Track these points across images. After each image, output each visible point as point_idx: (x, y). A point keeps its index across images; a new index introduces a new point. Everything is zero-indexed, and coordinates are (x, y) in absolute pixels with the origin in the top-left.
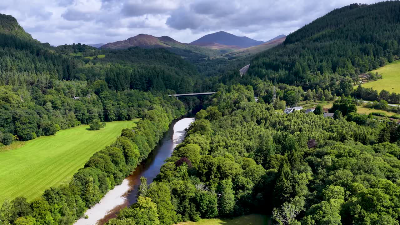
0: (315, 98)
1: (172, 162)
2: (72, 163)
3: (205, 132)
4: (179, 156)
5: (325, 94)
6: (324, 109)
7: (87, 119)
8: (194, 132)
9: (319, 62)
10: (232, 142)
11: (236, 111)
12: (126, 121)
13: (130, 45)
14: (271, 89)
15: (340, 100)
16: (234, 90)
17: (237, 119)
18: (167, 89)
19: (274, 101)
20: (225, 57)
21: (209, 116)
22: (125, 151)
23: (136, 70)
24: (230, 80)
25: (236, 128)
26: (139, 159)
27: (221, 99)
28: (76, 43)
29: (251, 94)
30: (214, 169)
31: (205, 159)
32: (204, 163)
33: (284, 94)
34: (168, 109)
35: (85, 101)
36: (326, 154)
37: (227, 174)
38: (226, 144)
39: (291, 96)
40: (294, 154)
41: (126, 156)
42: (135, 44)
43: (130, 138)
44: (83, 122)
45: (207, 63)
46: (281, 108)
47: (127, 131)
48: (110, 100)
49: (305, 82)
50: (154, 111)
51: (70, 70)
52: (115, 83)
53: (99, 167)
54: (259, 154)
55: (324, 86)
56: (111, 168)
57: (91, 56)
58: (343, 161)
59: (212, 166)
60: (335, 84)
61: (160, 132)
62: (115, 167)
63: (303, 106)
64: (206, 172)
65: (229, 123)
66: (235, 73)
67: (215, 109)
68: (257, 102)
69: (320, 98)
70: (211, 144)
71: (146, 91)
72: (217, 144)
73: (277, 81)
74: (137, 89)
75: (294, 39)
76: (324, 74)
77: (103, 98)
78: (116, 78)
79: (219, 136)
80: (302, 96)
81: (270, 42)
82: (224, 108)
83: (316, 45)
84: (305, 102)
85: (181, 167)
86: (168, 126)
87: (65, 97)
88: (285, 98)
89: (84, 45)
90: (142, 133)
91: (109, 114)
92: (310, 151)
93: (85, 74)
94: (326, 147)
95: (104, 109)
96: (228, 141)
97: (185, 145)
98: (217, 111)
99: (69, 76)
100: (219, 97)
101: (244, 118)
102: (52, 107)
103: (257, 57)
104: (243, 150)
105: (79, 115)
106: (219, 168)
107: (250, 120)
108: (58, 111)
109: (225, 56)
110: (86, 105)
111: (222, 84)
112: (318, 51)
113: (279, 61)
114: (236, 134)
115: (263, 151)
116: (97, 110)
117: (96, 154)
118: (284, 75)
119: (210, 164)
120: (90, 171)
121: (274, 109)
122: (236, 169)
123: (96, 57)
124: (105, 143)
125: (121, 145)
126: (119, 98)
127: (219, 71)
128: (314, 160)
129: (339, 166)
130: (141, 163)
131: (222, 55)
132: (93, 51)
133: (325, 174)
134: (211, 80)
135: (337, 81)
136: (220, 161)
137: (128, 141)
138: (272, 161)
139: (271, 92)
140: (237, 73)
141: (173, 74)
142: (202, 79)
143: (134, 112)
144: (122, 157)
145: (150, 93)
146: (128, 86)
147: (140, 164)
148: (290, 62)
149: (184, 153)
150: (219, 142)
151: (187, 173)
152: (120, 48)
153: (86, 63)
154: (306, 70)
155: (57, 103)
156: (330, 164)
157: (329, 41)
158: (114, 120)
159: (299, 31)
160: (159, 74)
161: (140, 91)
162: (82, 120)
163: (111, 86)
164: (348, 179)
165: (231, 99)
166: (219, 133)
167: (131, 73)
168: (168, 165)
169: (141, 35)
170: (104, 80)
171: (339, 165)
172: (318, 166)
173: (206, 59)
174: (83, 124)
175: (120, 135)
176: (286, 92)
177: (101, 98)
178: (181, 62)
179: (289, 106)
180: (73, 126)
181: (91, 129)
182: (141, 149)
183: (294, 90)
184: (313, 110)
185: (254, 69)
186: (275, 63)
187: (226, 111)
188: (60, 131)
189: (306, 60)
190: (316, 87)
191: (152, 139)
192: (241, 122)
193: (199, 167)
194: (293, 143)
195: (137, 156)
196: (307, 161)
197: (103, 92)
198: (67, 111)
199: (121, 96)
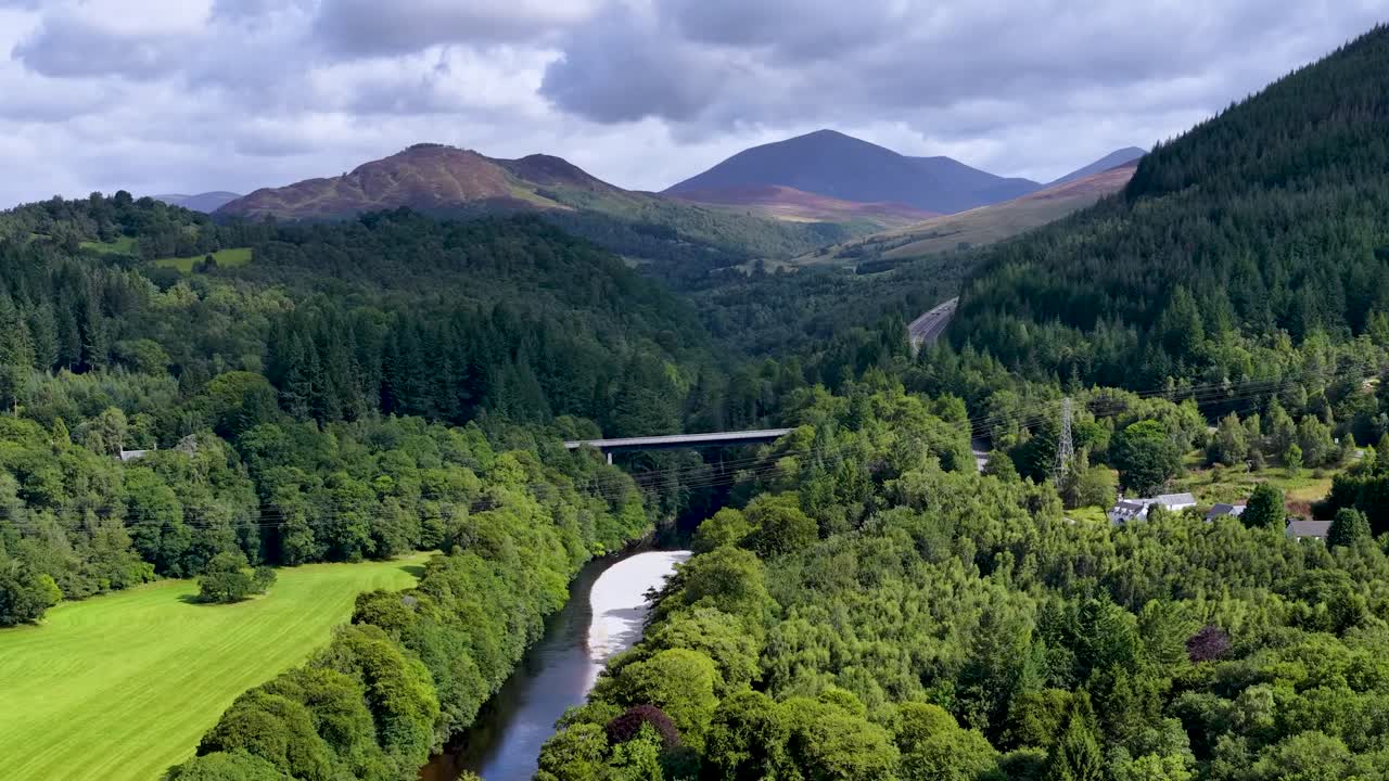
0: (1257, 452)
1: (592, 726)
2: (133, 744)
3: (740, 604)
4: (621, 701)
5: (1302, 438)
6: (1294, 505)
7: (185, 553)
8: (688, 601)
9: (1283, 286)
10: (858, 645)
11: (881, 514)
12: (367, 564)
13: (367, 203)
14: (1053, 414)
15: (1371, 461)
16: (877, 416)
17: (887, 547)
18: (556, 414)
19: (1064, 467)
20: (846, 261)
21: (757, 534)
22: (374, 689)
23: (411, 324)
24: (859, 373)
25: (879, 585)
26: (437, 725)
27: (814, 456)
28: (108, 192)
29: (959, 436)
30: (777, 746)
31: (737, 706)
32: (734, 723)
33: (1113, 437)
34: (565, 508)
35: (174, 469)
36: (1260, 679)
37: (832, 768)
38: (834, 656)
39: (1143, 446)
40: (1118, 679)
41: (380, 710)
42: (391, 194)
43: (397, 633)
44: (167, 567)
45: (748, 287)
46: (1094, 499)
47: (379, 603)
48: (292, 462)
49: (1216, 380)
50: (497, 515)
51: (94, 325)
52: (308, 385)
53: (264, 753)
54: (974, 689)
55: (1304, 400)
56: (319, 757)
57: (183, 252)
58: (1318, 703)
59: (766, 734)
60: (1353, 390)
61: (527, 613)
62: (336, 757)
63: (1202, 490)
64: (740, 761)
65: (847, 565)
66: (884, 339)
67: (785, 506)
68: (984, 474)
69: (1281, 457)
70: (765, 658)
71: (459, 422)
72: (794, 658)
73: (1081, 376)
74: (412, 412)
75: (1173, 173)
76: (1306, 342)
77: (255, 456)
78: (316, 359)
79: (804, 622)
80: (1196, 445)
81: (1066, 186)
82: (826, 502)
83: (1276, 205)
84: (1208, 474)
85: (634, 744)
86: (563, 585)
87: (79, 448)
88: (1115, 456)
89: (146, 203)
90: (449, 614)
91: (286, 530)
92: (1197, 675)
93: (163, 343)
94: (1264, 653)
95: (263, 507)
96: (841, 644)
97: (648, 657)
98: (793, 512)
99: (85, 354)
100: (808, 449)
101: (921, 545)
102: (20, 495)
103: (991, 263)
104: (905, 675)
105: (144, 531)
106: (796, 743)
107: (949, 554)
108: (48, 515)
109: (842, 256)
110: (179, 485)
111: (819, 389)
112: (1286, 230)
113: (1096, 278)
114: (880, 612)
115: (988, 673)
116: (229, 510)
117: (251, 696)
118: (1118, 348)
119: (759, 727)
120: (230, 766)
121: (1058, 502)
122: (871, 747)
123: (209, 261)
124: (275, 660)
125: (358, 662)
126: (333, 454)
127: (811, 329)
128: (1205, 706)
129: (1299, 724)
130: (445, 746)
131: (824, 252)
132: (192, 230)
133: (1243, 755)
134: (767, 373)
135: (1367, 375)
136: (802, 713)
137: (389, 646)
138: (1030, 717)
139: (1050, 426)
140: (892, 341)
141: (585, 340)
142: (724, 368)
143: (408, 520)
144: (363, 713)
145: (478, 432)
146: (374, 398)
147: (440, 750)
148: (1152, 287)
149: (643, 688)
150: (801, 647)
151: (655, 764)
152: (315, 212)
153: (163, 290)
154: (1224, 323)
155: (42, 476)
156: (1266, 719)
157: (1340, 186)
158: (311, 559)
159: (1202, 133)
160: (517, 341)
161: (429, 421)
162: (160, 556)
163: (293, 400)
164: (1327, 766)
165: (860, 458)
166: (804, 610)
167: (388, 338)
168: (575, 738)
169: (421, 153)
170: (253, 369)
171: (1300, 717)
172: (1219, 729)
173: (747, 269)
174: (165, 576)
175: (347, 617)
176: (1120, 427)
177: (245, 456)
178: (622, 284)
179: (1134, 489)
180: (118, 587)
181: (207, 598)
182: (445, 686)
183: (1159, 418)
184: (1239, 509)
185: (977, 318)
186: (1076, 289)
187: (837, 515)
188: (59, 605)
189: (1225, 277)
190: (1265, 401)
191: (493, 643)
192: (904, 563)
193: (711, 740)
194: (1125, 642)
195: (427, 713)
196: (1178, 713)
197: (257, 427)
198: (90, 513)
199: (340, 448)
